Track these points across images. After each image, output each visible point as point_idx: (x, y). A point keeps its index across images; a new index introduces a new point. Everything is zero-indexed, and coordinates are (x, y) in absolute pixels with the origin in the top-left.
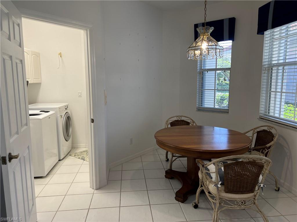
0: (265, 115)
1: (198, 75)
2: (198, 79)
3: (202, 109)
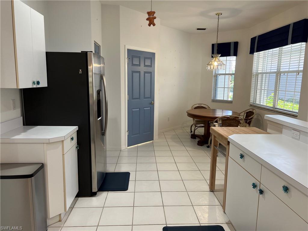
0: (254, 103)
1: (213, 77)
2: (213, 80)
3: (215, 101)
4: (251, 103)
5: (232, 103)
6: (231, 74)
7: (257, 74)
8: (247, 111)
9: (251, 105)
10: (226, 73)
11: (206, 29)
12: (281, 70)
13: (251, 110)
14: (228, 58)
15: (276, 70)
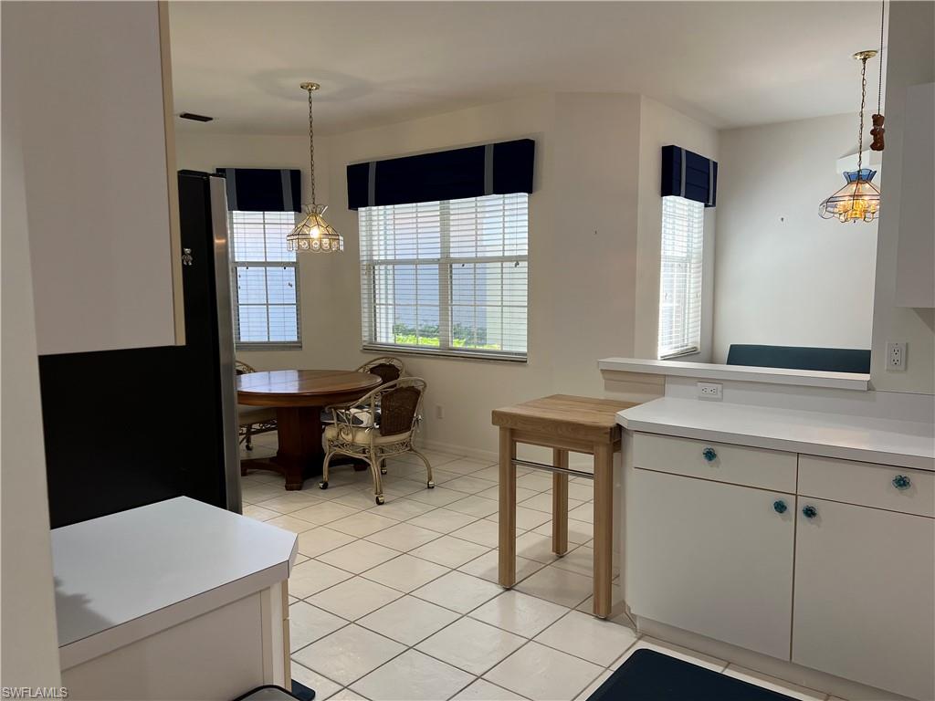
0: (371, 344)
4: (365, 344)
5: (301, 347)
6: (285, 265)
7: (372, 265)
8: (371, 366)
9: (366, 350)
10: (268, 260)
11: (211, 119)
12: (452, 256)
13: (383, 361)
14: (272, 216)
15: (439, 256)
